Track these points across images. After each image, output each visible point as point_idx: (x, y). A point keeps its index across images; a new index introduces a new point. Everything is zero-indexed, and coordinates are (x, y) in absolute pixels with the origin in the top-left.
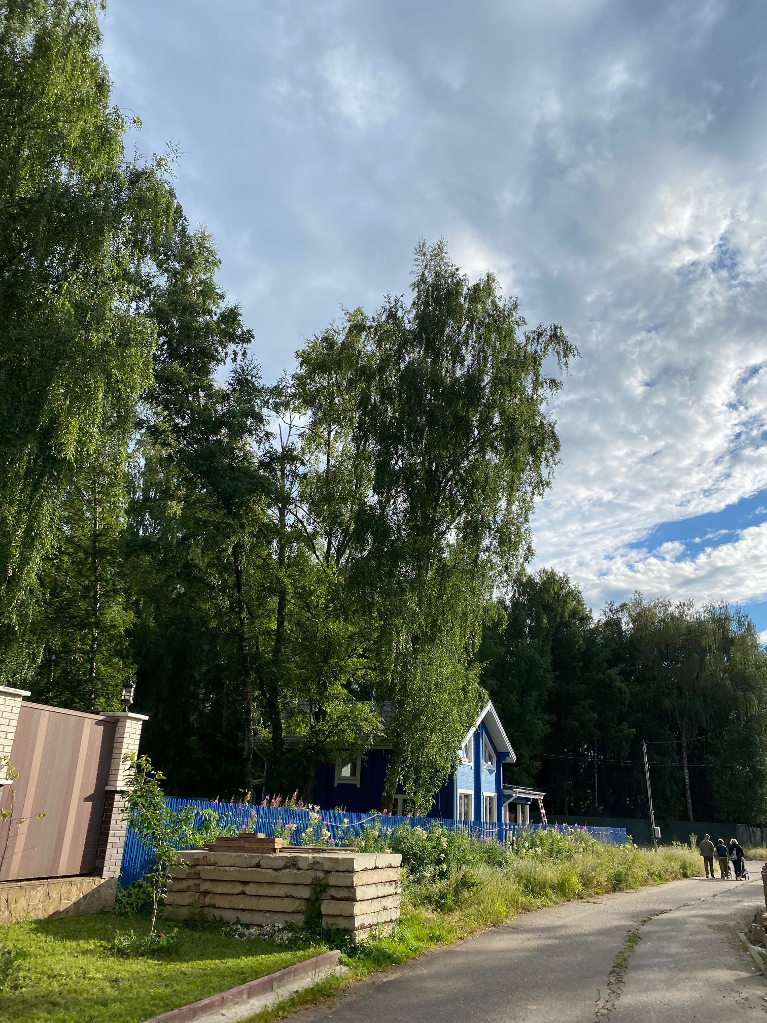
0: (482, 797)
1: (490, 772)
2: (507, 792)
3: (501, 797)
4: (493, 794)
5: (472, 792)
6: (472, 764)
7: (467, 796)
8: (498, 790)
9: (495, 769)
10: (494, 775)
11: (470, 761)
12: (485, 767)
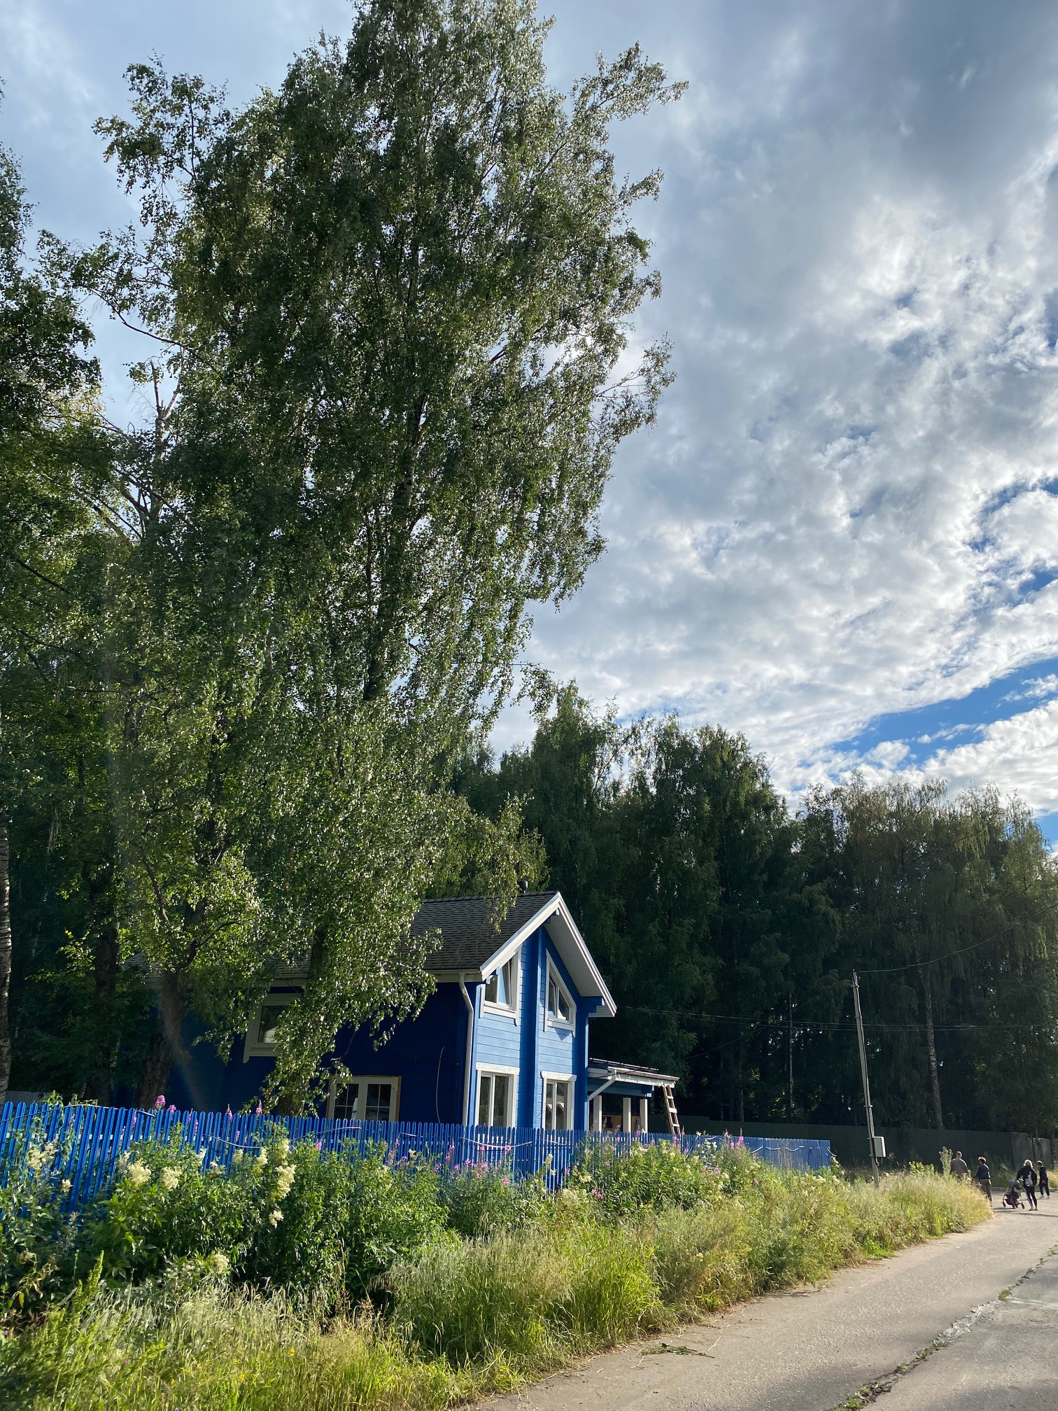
0: (538, 1081)
1: (562, 1033)
2: (596, 1073)
3: (584, 1083)
4: (567, 1076)
5: (515, 1071)
6: (518, 1015)
7: (503, 1080)
8: (578, 1068)
9: (573, 1028)
10: (569, 1039)
11: (513, 1009)
12: (549, 1023)
